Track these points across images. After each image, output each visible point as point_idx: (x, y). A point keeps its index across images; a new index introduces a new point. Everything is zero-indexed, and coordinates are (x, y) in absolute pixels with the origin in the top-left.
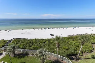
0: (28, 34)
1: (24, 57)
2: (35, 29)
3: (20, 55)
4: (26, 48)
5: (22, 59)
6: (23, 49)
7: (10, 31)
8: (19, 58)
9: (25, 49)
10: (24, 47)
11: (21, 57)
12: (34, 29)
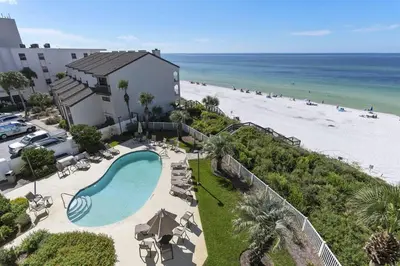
0: (323, 125)
1: (234, 189)
2: (379, 115)
3: (229, 177)
4: (257, 168)
5: (224, 190)
6: (246, 165)
7: (269, 97)
8: (221, 182)
9: (250, 169)
10: (253, 161)
11: (227, 185)
12: (375, 113)
